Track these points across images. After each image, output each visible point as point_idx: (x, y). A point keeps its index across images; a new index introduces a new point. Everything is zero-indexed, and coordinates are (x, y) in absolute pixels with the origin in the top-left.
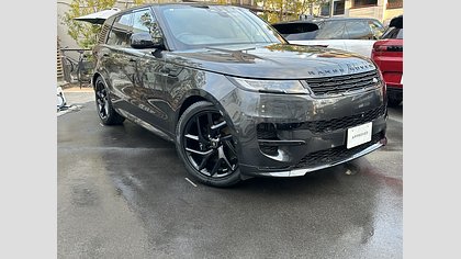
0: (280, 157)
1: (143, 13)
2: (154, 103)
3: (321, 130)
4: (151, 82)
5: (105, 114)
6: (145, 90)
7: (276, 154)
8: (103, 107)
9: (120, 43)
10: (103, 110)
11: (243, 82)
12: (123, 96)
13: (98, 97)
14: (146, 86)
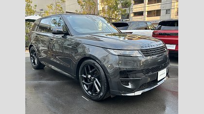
0: (130, 86)
1: (53, 19)
2: (60, 58)
3: (148, 73)
4: (57, 48)
5: (35, 64)
6: (53, 52)
7: (128, 85)
8: (34, 61)
9: (41, 31)
10: (34, 62)
11: (112, 51)
12: (44, 55)
13: (31, 56)
14: (54, 50)
